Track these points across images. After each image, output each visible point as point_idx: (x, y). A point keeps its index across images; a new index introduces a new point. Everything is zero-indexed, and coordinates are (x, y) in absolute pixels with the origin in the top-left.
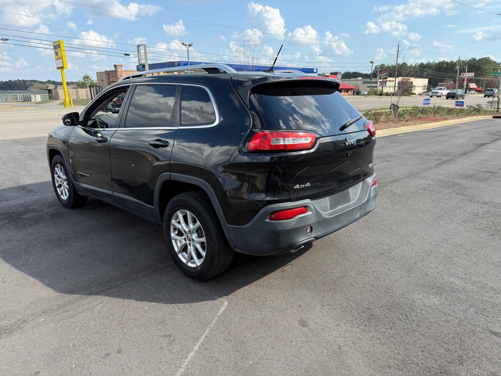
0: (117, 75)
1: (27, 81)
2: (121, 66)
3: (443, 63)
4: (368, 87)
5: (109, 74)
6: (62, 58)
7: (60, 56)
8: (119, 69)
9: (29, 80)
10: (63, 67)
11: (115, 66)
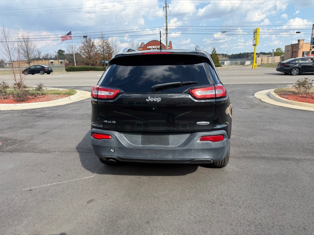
0: (298, 47)
1: (249, 53)
2: (303, 40)
5: (293, 46)
6: (256, 39)
7: (255, 37)
8: (301, 42)
9: (250, 52)
10: (255, 44)
11: (299, 41)
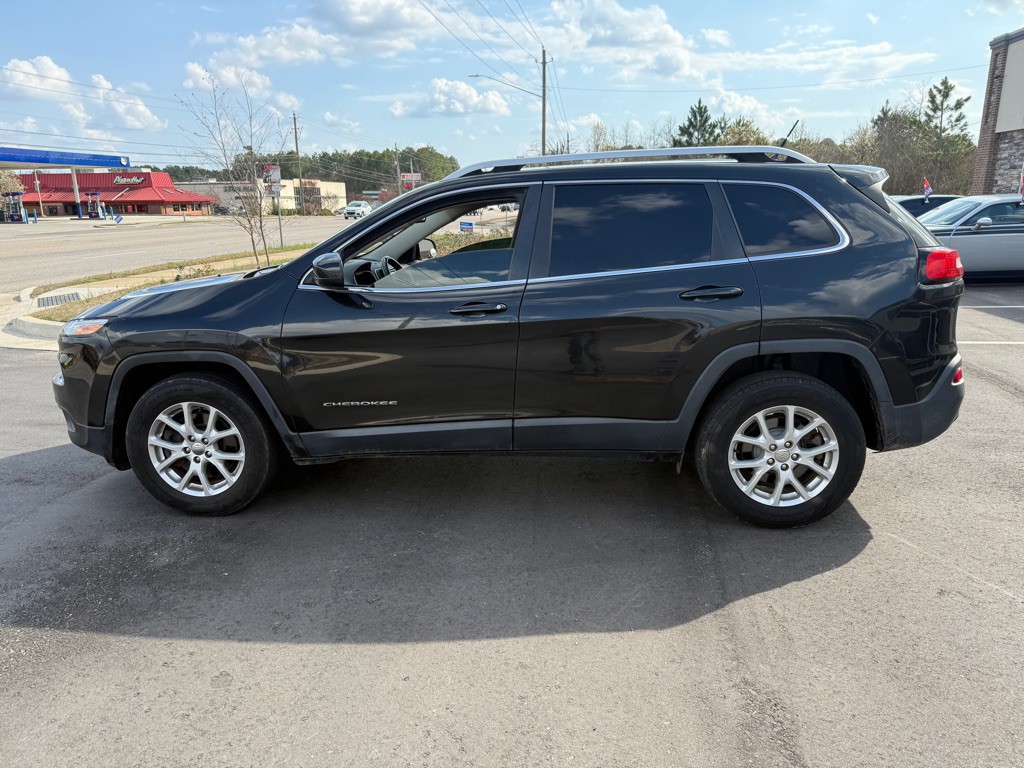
3: (361, 153)
4: (237, 198)
